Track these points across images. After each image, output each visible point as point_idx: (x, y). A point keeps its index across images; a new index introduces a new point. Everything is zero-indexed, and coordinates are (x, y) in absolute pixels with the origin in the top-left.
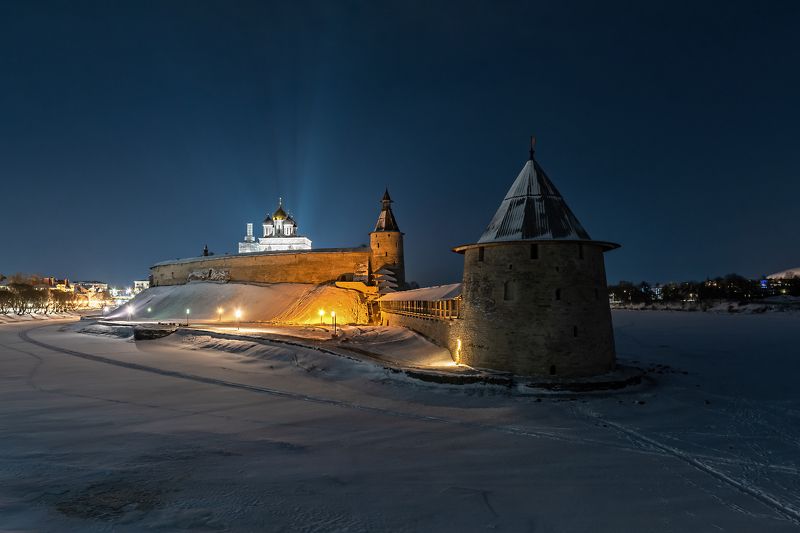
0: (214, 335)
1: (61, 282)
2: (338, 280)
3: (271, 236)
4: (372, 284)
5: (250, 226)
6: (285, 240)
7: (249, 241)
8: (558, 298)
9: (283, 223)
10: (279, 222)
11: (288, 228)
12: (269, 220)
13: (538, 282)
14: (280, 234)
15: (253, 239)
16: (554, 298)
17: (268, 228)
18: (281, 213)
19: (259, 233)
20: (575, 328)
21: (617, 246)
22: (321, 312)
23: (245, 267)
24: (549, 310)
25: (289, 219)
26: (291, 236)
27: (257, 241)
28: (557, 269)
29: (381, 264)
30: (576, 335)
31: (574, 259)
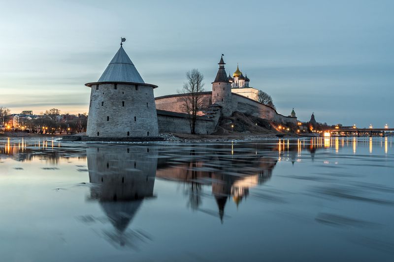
9: (238, 79)
16: (101, 105)
20: (108, 117)
28: (103, 93)
30: (108, 120)
31: (111, 89)
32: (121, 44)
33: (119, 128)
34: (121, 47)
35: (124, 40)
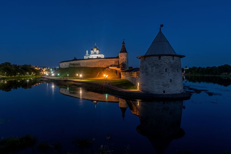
0: (74, 81)
1: (36, 67)
2: (110, 66)
3: (93, 54)
4: (119, 68)
5: (87, 51)
6: (97, 55)
7: (87, 56)
8: (166, 71)
9: (96, 50)
10: (95, 50)
11: (98, 52)
12: (92, 49)
13: (160, 67)
14: (95, 53)
15: (88, 55)
16: (165, 71)
17: (92, 52)
18: (96, 47)
19: (90, 53)
20: (171, 80)
21: (184, 56)
22: (105, 75)
23: (84, 63)
24: (163, 75)
25: (98, 49)
26: (99, 54)
27: (89, 55)
28: (166, 63)
29: (122, 62)
30: (171, 82)
31: (171, 60)
32: (160, 29)
33: (177, 87)
34: (160, 30)
35: (162, 26)
